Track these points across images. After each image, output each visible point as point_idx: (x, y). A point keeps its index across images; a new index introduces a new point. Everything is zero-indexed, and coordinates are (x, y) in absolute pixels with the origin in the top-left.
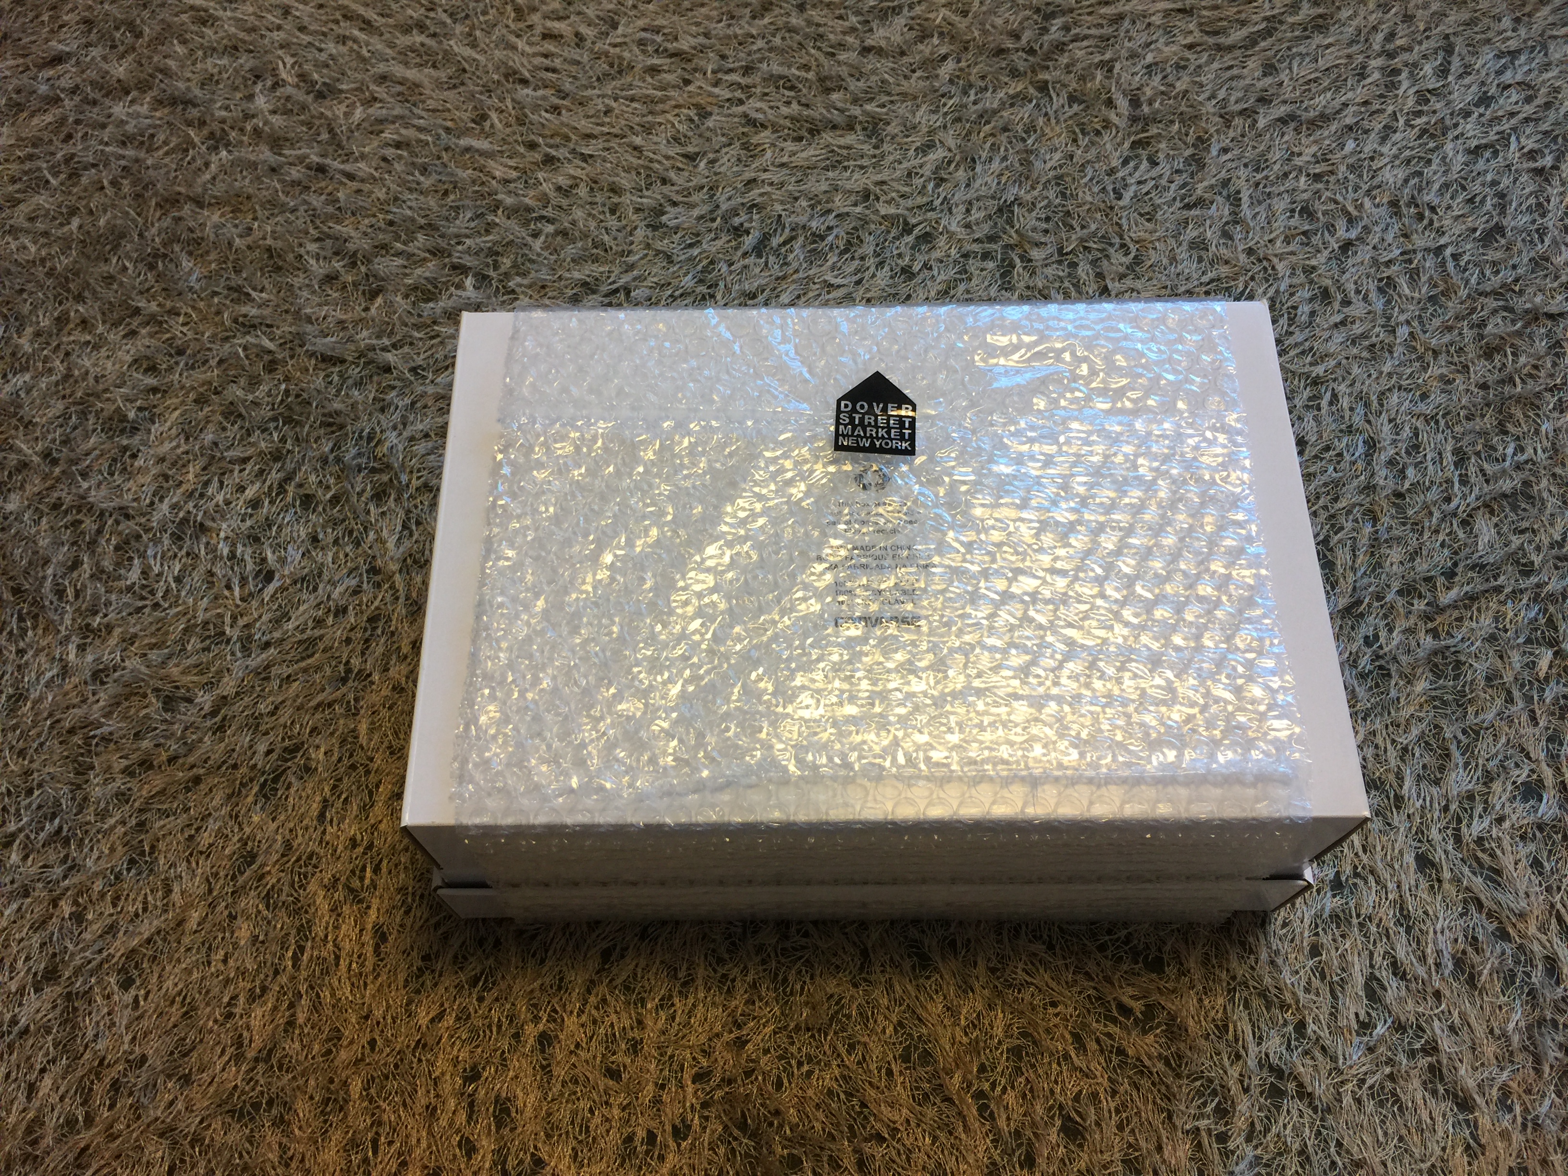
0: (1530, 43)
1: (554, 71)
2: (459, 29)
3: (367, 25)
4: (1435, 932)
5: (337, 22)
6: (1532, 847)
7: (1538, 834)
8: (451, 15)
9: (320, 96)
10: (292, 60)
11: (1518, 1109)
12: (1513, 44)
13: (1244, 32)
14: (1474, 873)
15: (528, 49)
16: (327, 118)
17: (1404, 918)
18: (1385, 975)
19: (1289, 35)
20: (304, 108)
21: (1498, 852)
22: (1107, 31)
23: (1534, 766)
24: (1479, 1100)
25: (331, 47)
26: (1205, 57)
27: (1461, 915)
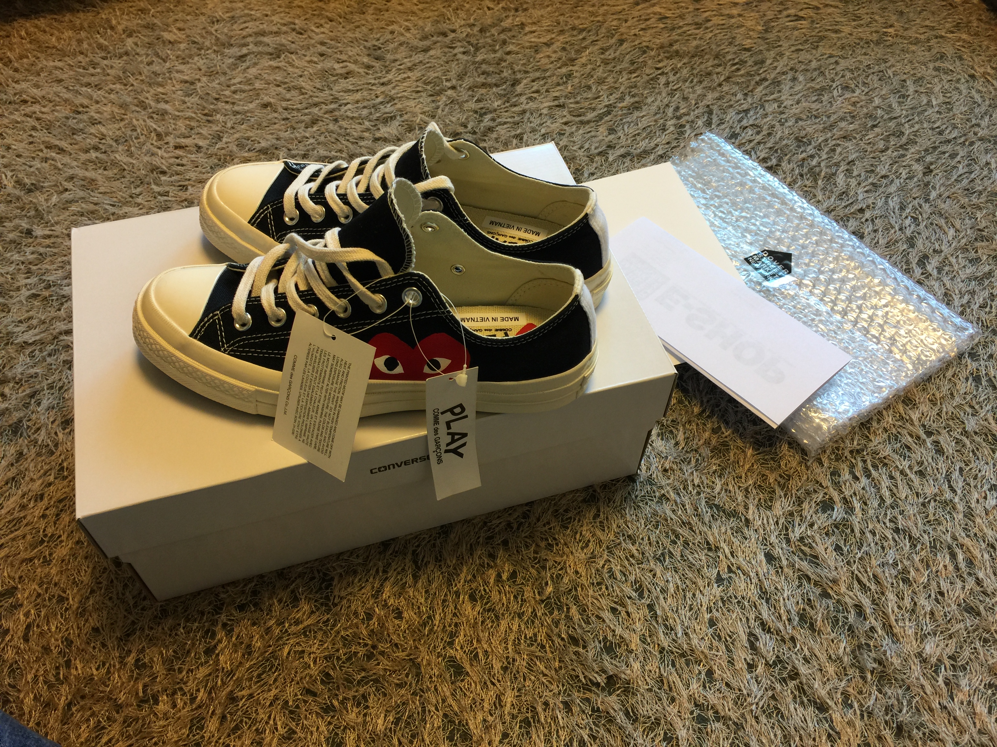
0: (754, 105)
1: (183, 165)
2: (121, 148)
3: (61, 151)
4: (784, 599)
5: (41, 151)
6: (833, 538)
7: (835, 530)
8: (116, 141)
9: (30, 191)
10: (11, 174)
11: (856, 705)
12: (745, 107)
13: (595, 114)
14: (801, 559)
15: (165, 155)
16: (34, 204)
17: (764, 594)
18: (758, 631)
19: (620, 113)
20: (18, 198)
21: (814, 545)
22: (517, 119)
23: (826, 490)
24: (830, 703)
25: (37, 164)
26: (574, 128)
27: (799, 587)
